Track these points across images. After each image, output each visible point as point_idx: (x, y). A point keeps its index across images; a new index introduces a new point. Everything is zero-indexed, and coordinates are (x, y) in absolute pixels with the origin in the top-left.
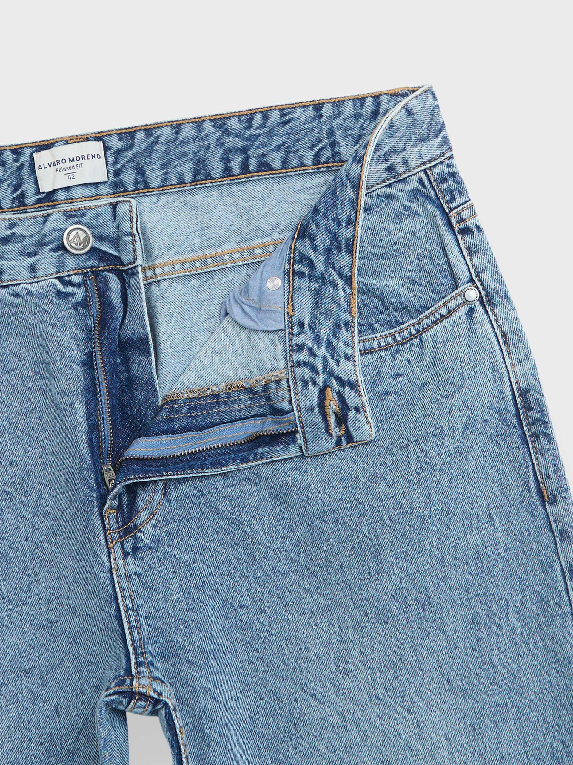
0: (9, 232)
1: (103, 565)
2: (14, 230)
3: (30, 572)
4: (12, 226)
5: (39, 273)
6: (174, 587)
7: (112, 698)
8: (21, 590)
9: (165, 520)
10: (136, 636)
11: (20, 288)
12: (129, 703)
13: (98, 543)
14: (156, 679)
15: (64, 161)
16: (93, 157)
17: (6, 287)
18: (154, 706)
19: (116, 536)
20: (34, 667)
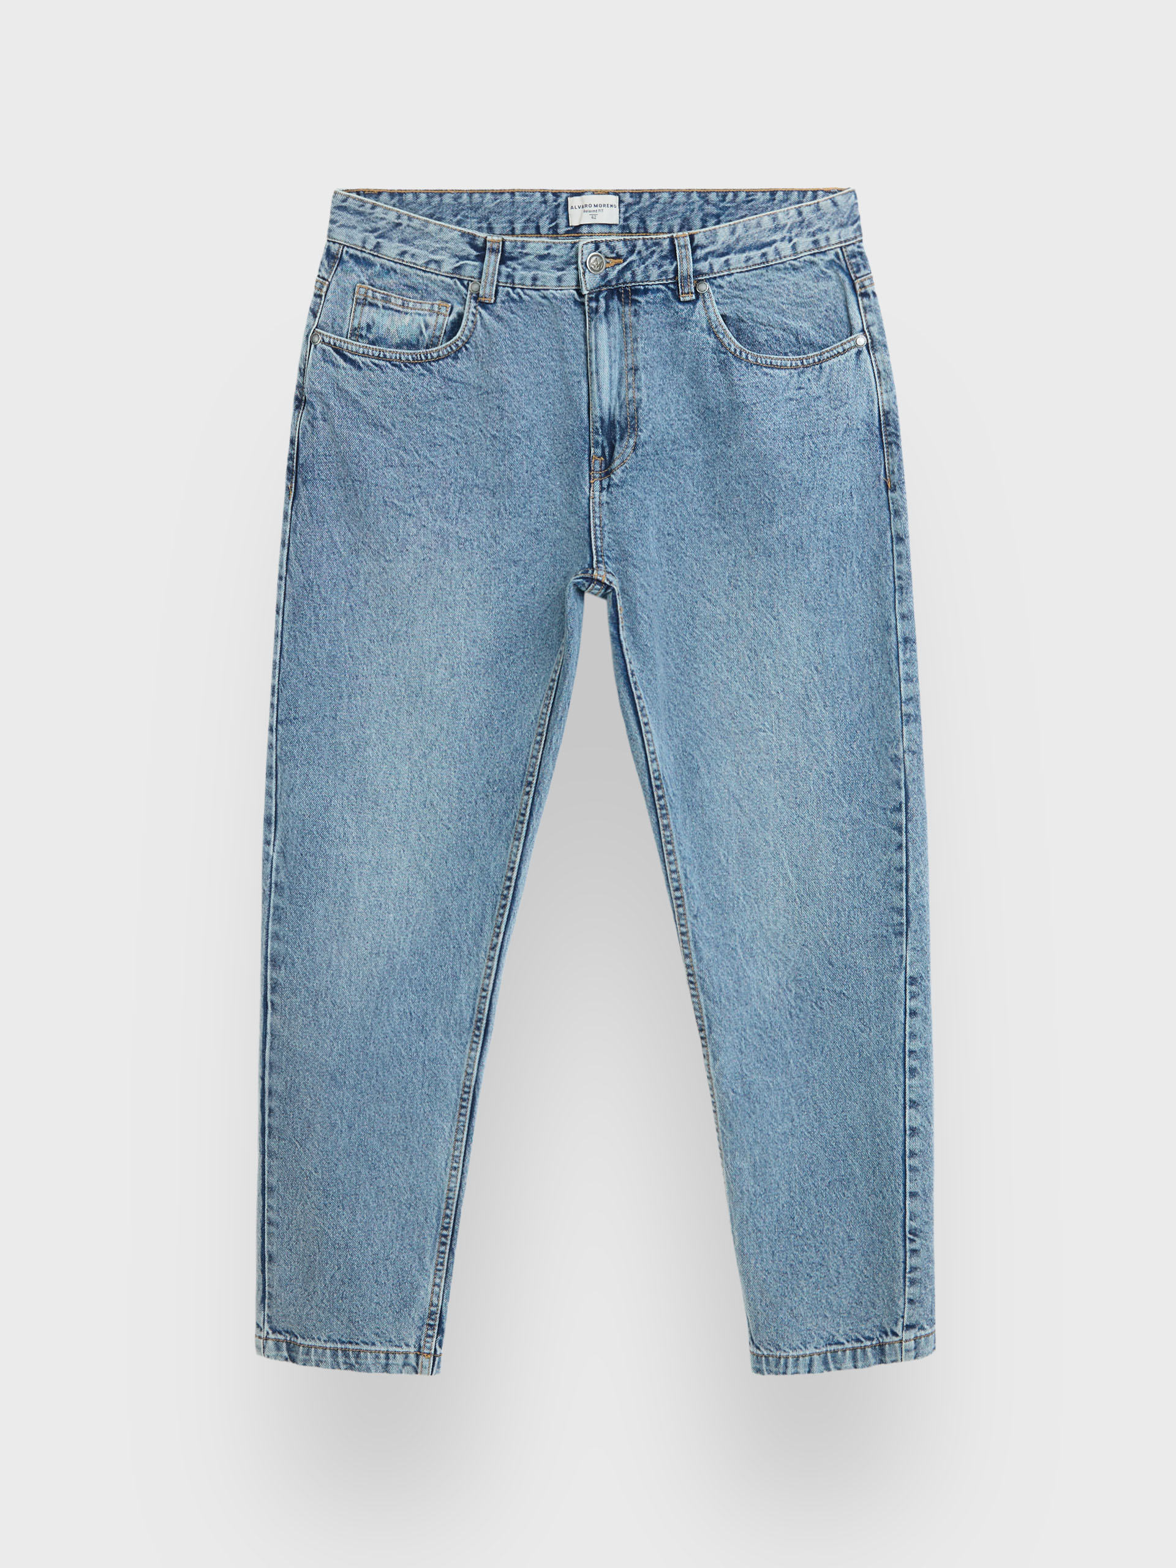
0: (546, 252)
1: (585, 494)
2: (549, 251)
3: (527, 495)
4: (548, 248)
5: (564, 284)
6: (631, 514)
7: (579, 580)
8: (519, 506)
9: (631, 467)
10: (599, 544)
11: (548, 292)
12: (589, 586)
13: (584, 479)
14: (609, 573)
15: (590, 206)
16: (611, 206)
17: (538, 290)
18: (606, 590)
19: (597, 476)
20: (521, 560)
